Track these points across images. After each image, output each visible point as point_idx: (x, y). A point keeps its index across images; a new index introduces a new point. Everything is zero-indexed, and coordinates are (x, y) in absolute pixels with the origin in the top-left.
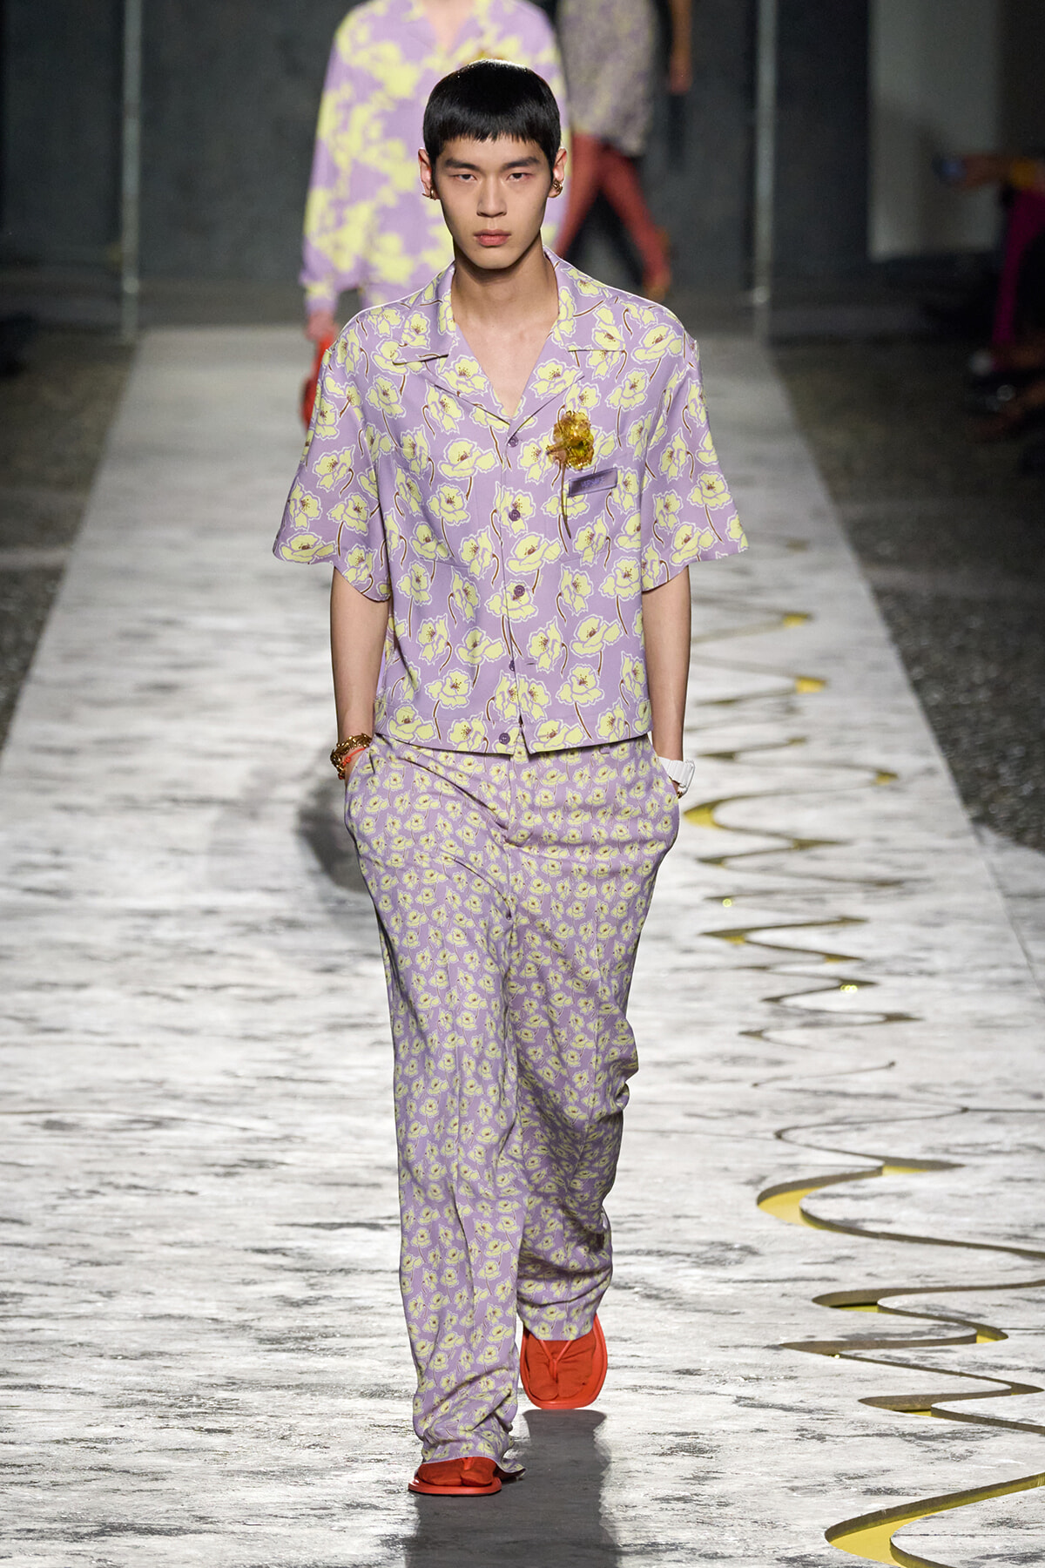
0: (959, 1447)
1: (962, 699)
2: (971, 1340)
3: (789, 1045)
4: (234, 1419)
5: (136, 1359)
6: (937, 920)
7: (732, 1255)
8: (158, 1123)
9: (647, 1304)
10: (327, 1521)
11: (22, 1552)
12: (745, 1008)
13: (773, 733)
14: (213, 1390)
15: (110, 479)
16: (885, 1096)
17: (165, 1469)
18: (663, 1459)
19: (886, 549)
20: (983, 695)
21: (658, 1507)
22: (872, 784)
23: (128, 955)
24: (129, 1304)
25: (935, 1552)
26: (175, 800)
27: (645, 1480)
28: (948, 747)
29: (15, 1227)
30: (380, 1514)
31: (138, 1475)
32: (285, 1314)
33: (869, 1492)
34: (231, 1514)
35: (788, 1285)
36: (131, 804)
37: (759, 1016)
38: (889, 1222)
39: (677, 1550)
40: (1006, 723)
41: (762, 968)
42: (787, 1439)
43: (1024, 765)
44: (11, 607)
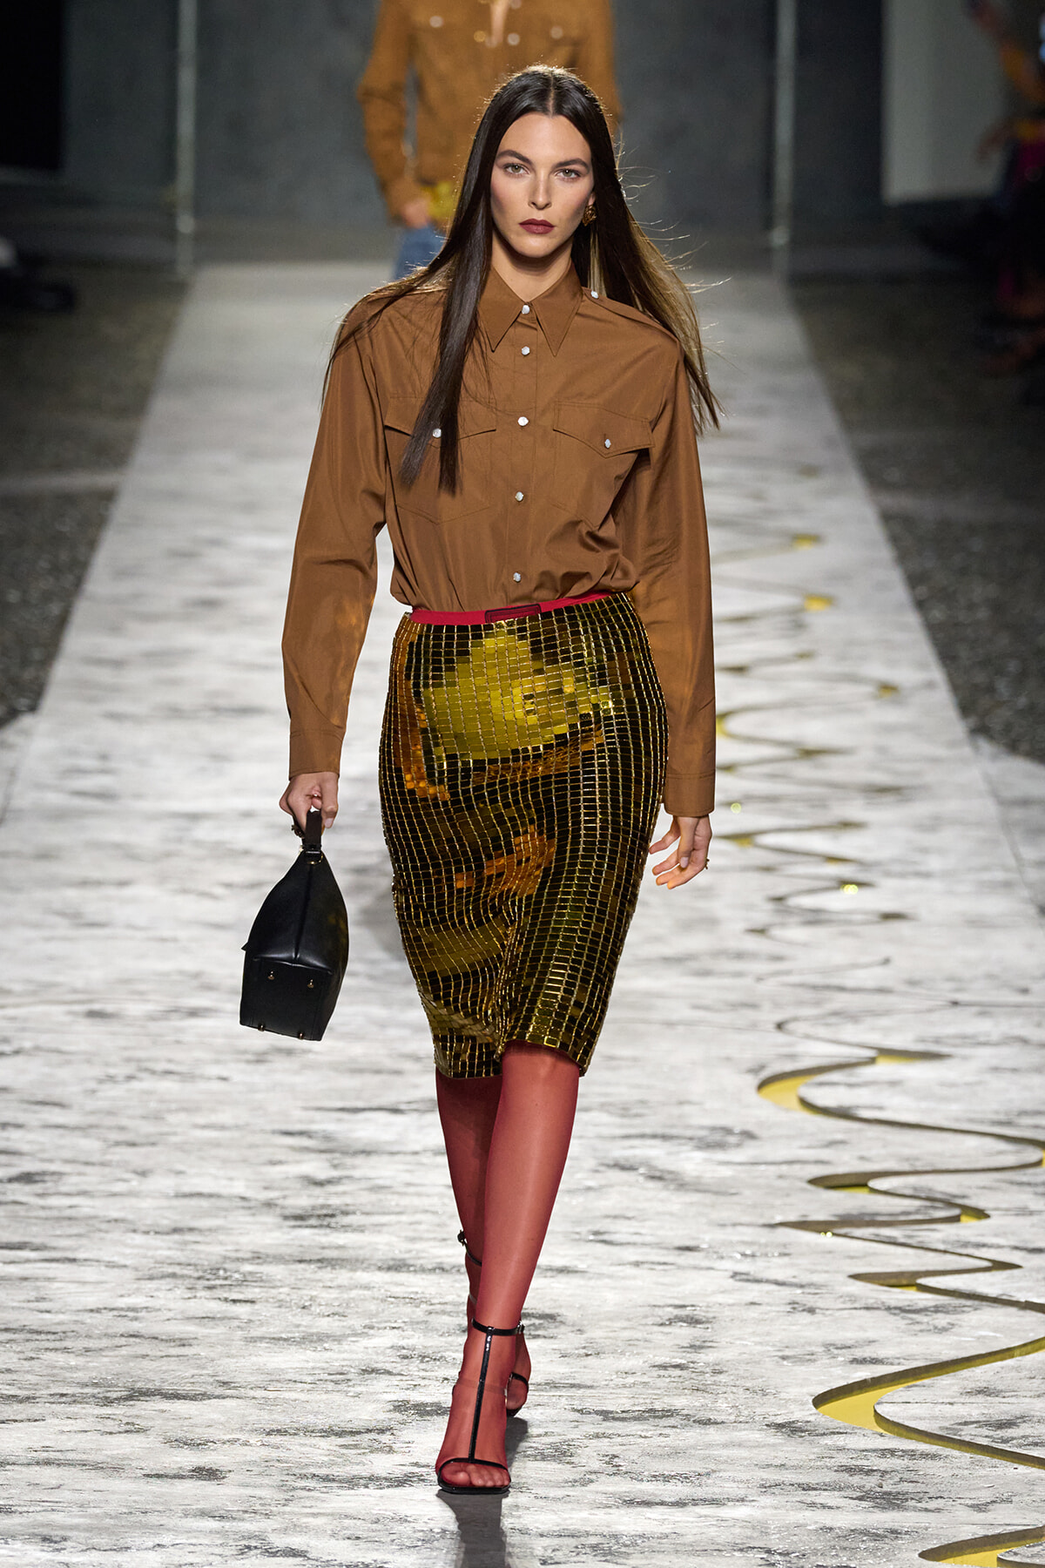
0: (942, 1320)
1: (962, 616)
2: (955, 1219)
3: (791, 943)
4: (257, 1290)
5: (168, 1233)
6: (933, 824)
7: (732, 1139)
8: (194, 1013)
9: (651, 1184)
10: (343, 1387)
11: (55, 1415)
12: (750, 907)
13: (782, 647)
14: (239, 1264)
15: (163, 407)
16: (882, 991)
17: (193, 1336)
18: (661, 1329)
19: (895, 475)
20: (983, 614)
21: (655, 1374)
22: (875, 697)
23: (168, 855)
24: (162, 1183)
25: (916, 1418)
26: (217, 710)
27: (645, 1348)
28: (948, 662)
29: (57, 1110)
30: (395, 1380)
31: (166, 1341)
32: (308, 1192)
33: (855, 1361)
34: (251, 1379)
35: (784, 1168)
36: (175, 713)
37: (763, 915)
38: (881, 1108)
39: (672, 1416)
40: (1003, 641)
41: (768, 869)
42: (778, 1312)
43: (1020, 680)
44: (67, 527)
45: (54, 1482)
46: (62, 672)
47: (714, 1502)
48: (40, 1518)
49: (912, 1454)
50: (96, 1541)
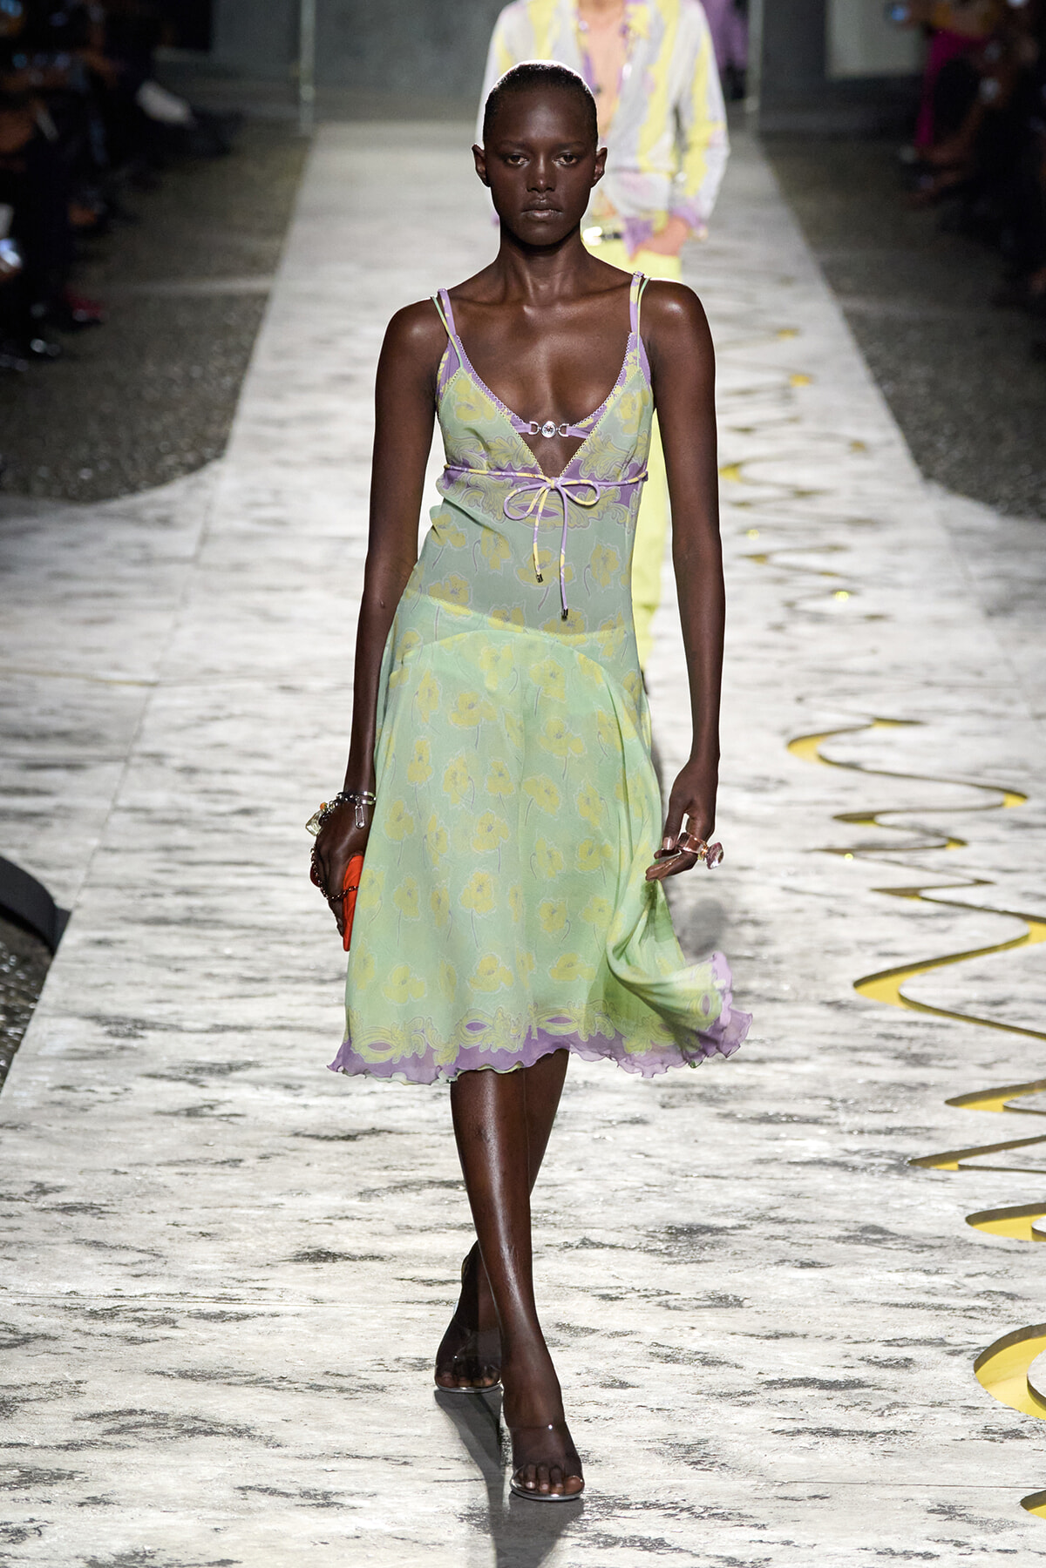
0: (942, 923)
1: (907, 391)
2: (942, 847)
3: (802, 637)
6: (901, 548)
7: (771, 785)
11: (284, 992)
12: (769, 609)
15: (300, 230)
20: (922, 390)
22: (850, 452)
29: (263, 761)
33: (882, 954)
35: (814, 808)
36: (326, 461)
37: (779, 615)
38: (880, 763)
40: (940, 409)
41: (779, 581)
42: (820, 916)
43: (954, 438)
44: (233, 319)
45: (289, 1043)
46: (241, 429)
47: (786, 1060)
48: (283, 1071)
49: (930, 1025)
50: (325, 1088)
